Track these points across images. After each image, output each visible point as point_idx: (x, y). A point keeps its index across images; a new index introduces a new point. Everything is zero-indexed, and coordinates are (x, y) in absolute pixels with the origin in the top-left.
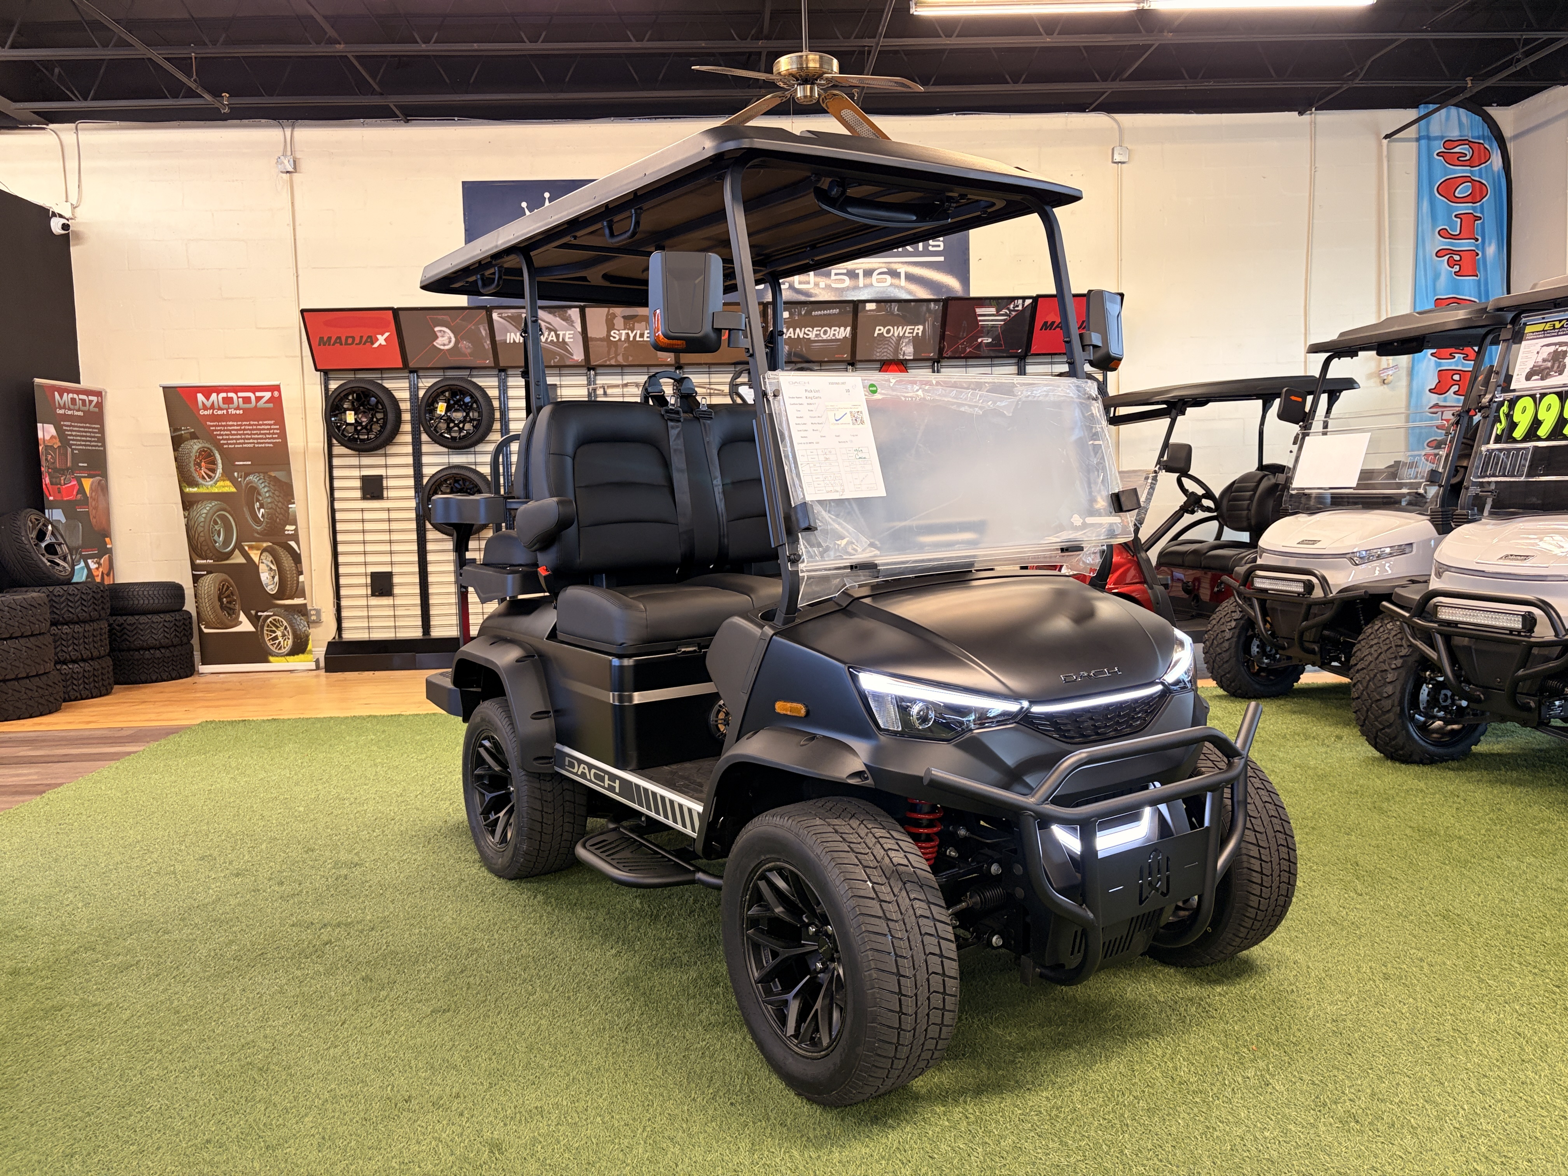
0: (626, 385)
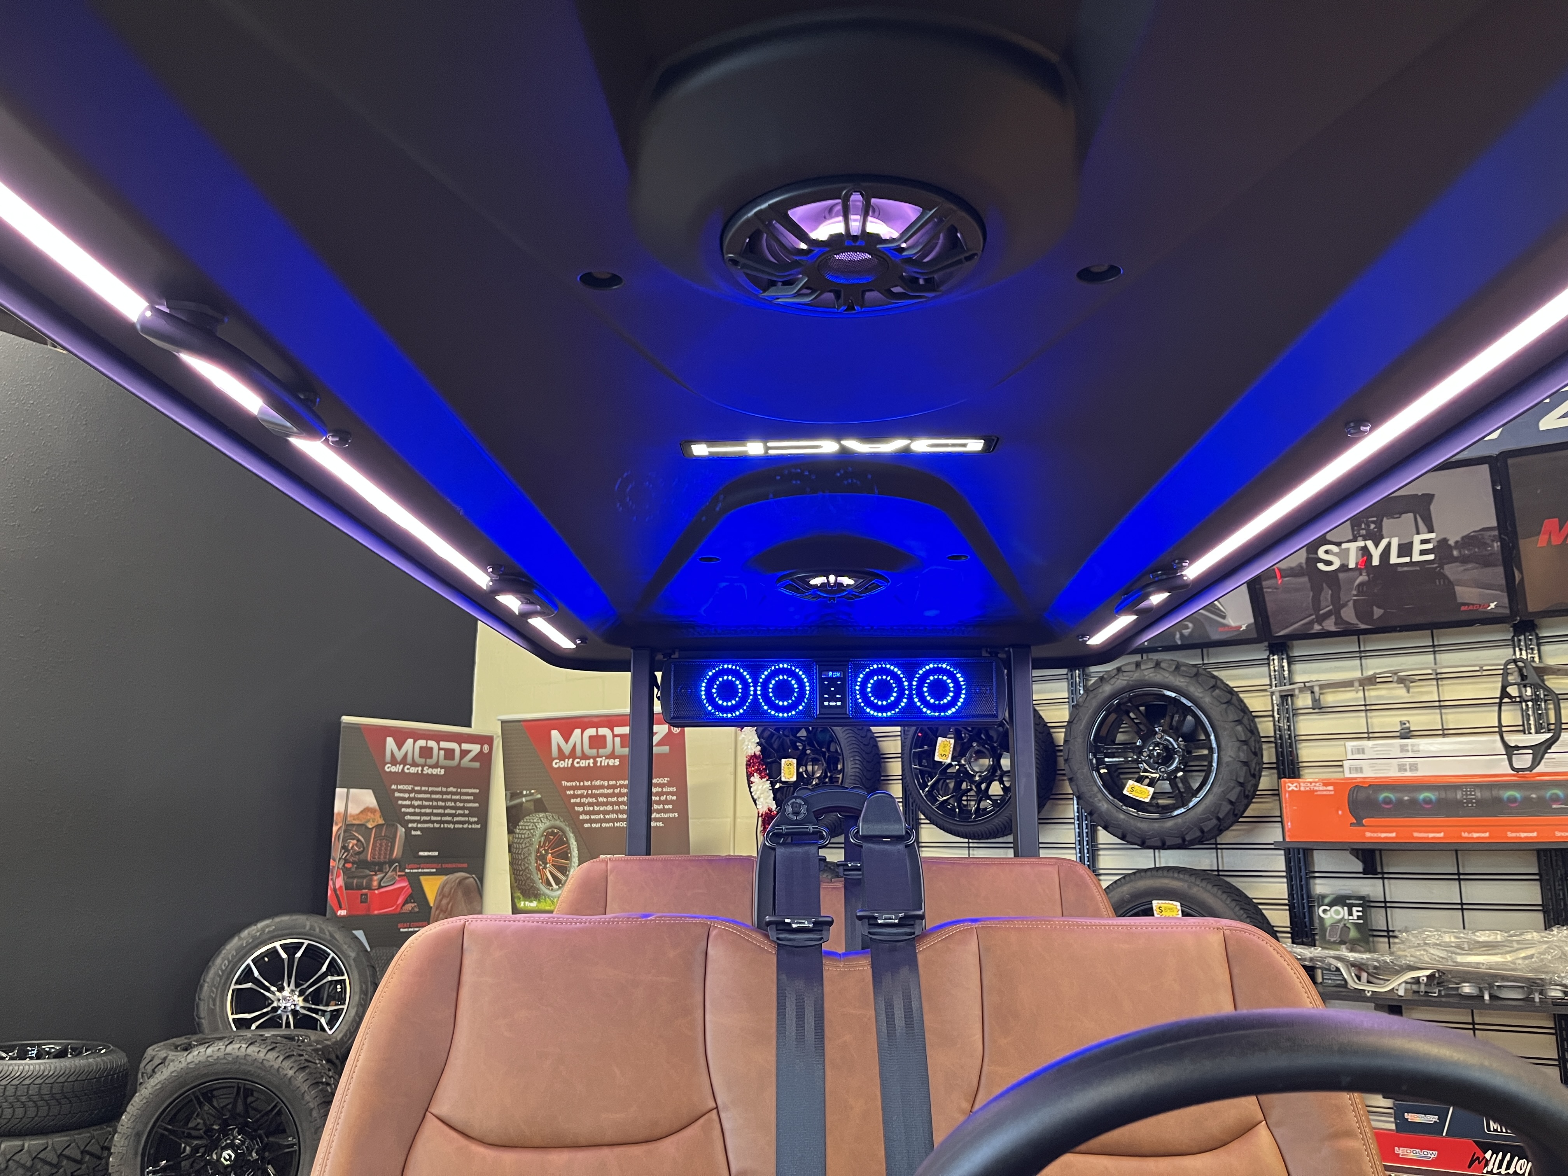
0: (1372, 681)
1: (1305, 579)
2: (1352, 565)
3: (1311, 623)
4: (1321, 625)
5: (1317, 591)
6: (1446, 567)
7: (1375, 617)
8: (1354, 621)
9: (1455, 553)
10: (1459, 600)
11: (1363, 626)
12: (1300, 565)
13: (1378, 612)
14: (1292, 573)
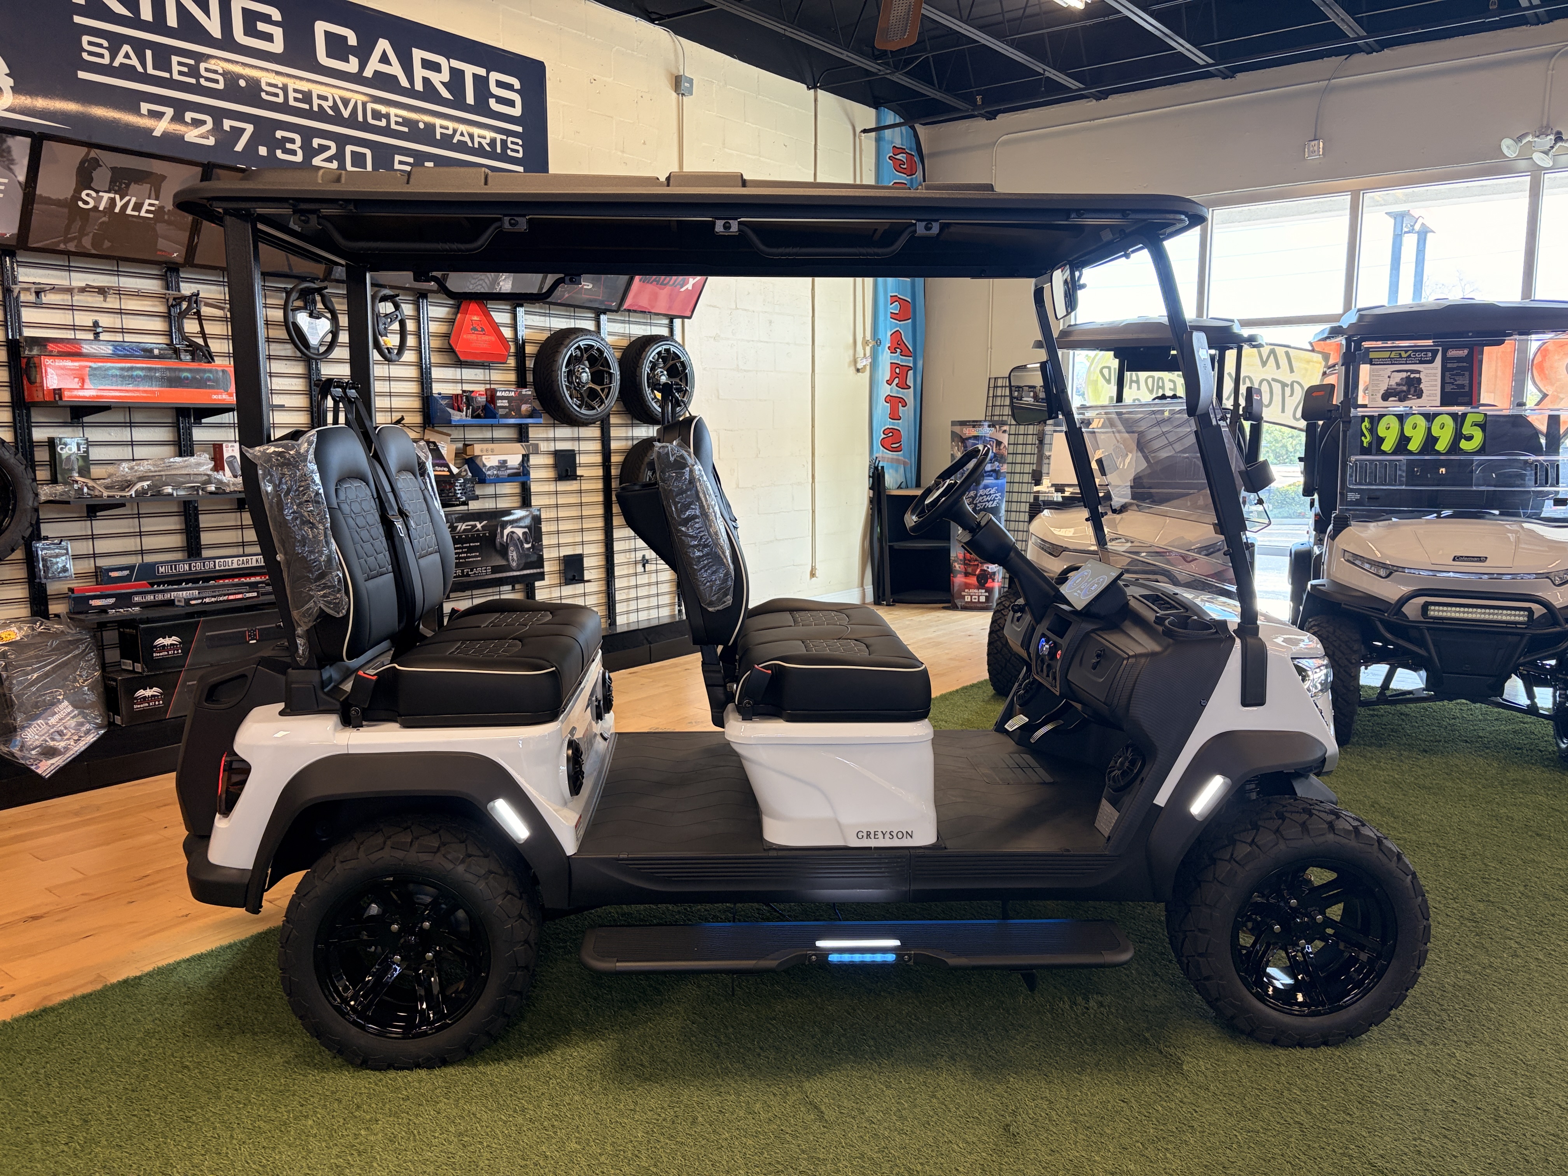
1: (66, 210)
2: (101, 208)
3: (60, 242)
4: (65, 244)
5: (71, 221)
6: (158, 225)
7: (105, 247)
8: (89, 247)
9: (166, 217)
10: (159, 247)
11: (94, 252)
12: (66, 199)
13: (107, 244)
14: (58, 203)
